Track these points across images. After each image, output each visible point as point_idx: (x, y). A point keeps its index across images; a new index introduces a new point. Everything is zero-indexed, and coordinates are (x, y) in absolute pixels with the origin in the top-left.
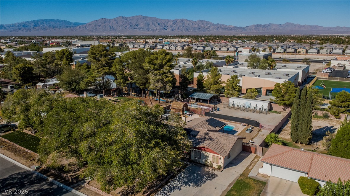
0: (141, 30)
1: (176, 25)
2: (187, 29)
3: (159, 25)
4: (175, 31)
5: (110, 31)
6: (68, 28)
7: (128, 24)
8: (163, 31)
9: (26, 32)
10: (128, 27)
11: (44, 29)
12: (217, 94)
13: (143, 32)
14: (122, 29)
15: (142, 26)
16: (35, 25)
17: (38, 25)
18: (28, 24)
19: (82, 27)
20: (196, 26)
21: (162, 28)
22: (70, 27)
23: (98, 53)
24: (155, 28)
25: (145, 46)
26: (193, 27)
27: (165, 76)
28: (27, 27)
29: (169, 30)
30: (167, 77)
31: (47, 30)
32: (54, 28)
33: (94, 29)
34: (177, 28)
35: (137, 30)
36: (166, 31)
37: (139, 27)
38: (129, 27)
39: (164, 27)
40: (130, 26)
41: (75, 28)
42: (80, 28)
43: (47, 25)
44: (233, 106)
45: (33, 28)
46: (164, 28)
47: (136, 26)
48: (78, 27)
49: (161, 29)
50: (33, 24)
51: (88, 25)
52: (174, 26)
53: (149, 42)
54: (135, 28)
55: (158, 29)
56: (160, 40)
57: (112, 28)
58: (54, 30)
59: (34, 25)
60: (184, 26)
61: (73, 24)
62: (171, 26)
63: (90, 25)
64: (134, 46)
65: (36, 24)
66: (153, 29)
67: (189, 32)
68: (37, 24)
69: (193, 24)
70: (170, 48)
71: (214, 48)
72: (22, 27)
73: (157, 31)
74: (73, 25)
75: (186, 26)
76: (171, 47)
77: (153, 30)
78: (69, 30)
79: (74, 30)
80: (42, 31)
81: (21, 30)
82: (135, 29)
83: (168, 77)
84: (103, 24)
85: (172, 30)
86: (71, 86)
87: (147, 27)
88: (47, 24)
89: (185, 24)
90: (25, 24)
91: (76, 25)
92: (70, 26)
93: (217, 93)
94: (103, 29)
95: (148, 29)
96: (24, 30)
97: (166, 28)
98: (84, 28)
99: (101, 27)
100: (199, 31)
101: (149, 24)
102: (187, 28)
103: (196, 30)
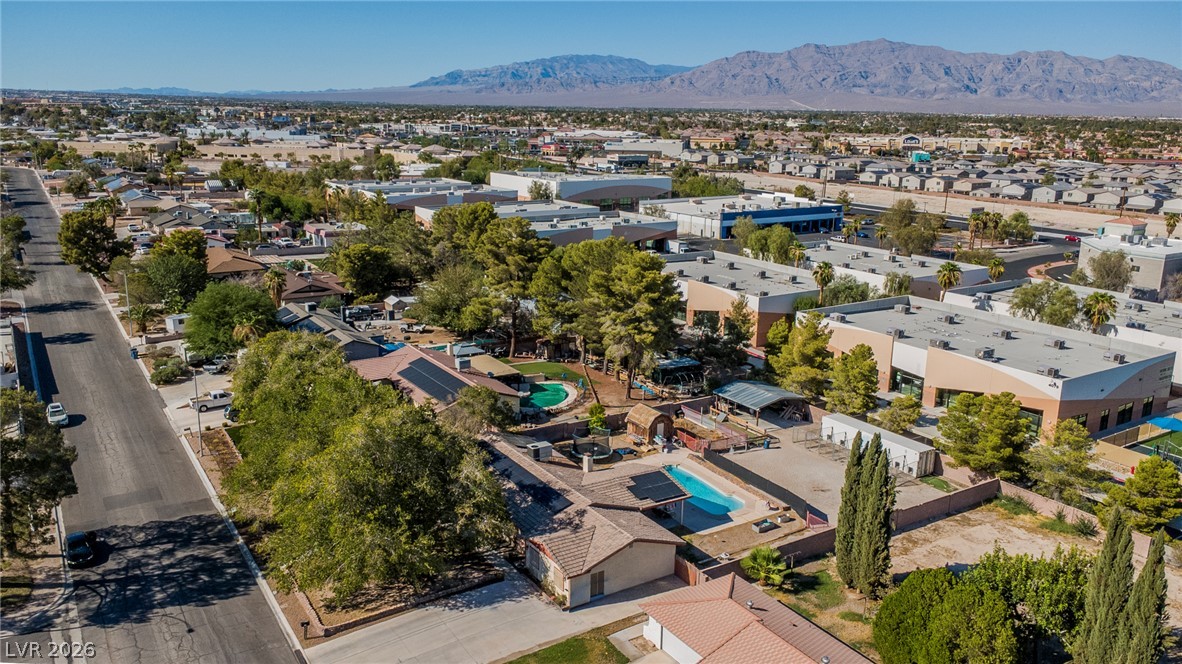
0: (878, 91)
1: (1018, 75)
2: (1061, 91)
3: (946, 73)
4: (1008, 97)
5: (768, 93)
6: (636, 81)
7: (833, 71)
8: (959, 95)
9: (517, 93)
10: (831, 80)
11: (567, 85)
12: (807, 394)
13: (883, 99)
14: (810, 88)
15: (882, 77)
16: (546, 74)
17: (551, 74)
18: (527, 70)
19: (677, 82)
20: (1102, 79)
21: (956, 85)
22: (643, 80)
23: (503, 243)
24: (931, 87)
25: (818, 170)
26: (1086, 84)
27: (635, 328)
28: (521, 77)
29: (986, 91)
30: (641, 332)
31: (577, 89)
32: (595, 82)
33: (718, 85)
34: (1019, 87)
35: (864, 91)
36: (972, 96)
37: (871, 80)
38: (836, 82)
39: (966, 82)
40: (838, 78)
41: (656, 83)
42: (672, 83)
43: (578, 73)
44: (829, 441)
45: (539, 80)
46: (968, 87)
47: (859, 77)
48: (668, 80)
49: (953, 90)
50: (539, 70)
51: (698, 73)
52: (1006, 79)
53: (862, 148)
54: (854, 86)
55: (943, 90)
56: (907, 139)
57: (773, 83)
58: (595, 89)
59: (542, 74)
60: (1050, 78)
61: (653, 70)
62: (996, 80)
63: (703, 72)
64: (784, 167)
65: (547, 69)
66: (921, 89)
67: (1067, 100)
68: (550, 70)
69: (1088, 71)
70: (904, 184)
71: (1065, 194)
72: (509, 79)
73: (936, 97)
74: (653, 74)
75: (1058, 81)
76: (908, 181)
77: (923, 94)
78: (638, 89)
79: (655, 90)
80: (561, 91)
81: (506, 87)
82: (856, 89)
83: (645, 332)
84: (748, 72)
85: (999, 94)
86: (442, 317)
87: (900, 83)
88: (578, 70)
89: (1054, 74)
90: (517, 71)
91: (662, 72)
92: (644, 75)
93: (807, 392)
94: (746, 86)
95: (903, 90)
96: (514, 89)
97: (973, 86)
98: (687, 82)
99: (739, 80)
100: (1112, 99)
101: (909, 72)
102: (1060, 86)
103: (1100, 96)
